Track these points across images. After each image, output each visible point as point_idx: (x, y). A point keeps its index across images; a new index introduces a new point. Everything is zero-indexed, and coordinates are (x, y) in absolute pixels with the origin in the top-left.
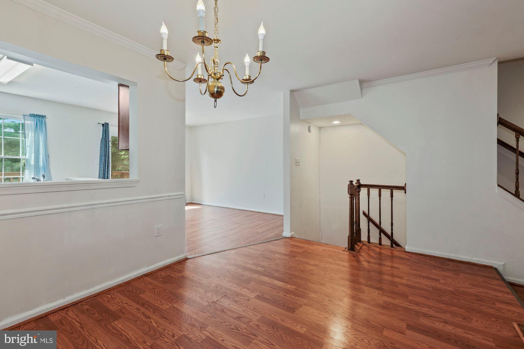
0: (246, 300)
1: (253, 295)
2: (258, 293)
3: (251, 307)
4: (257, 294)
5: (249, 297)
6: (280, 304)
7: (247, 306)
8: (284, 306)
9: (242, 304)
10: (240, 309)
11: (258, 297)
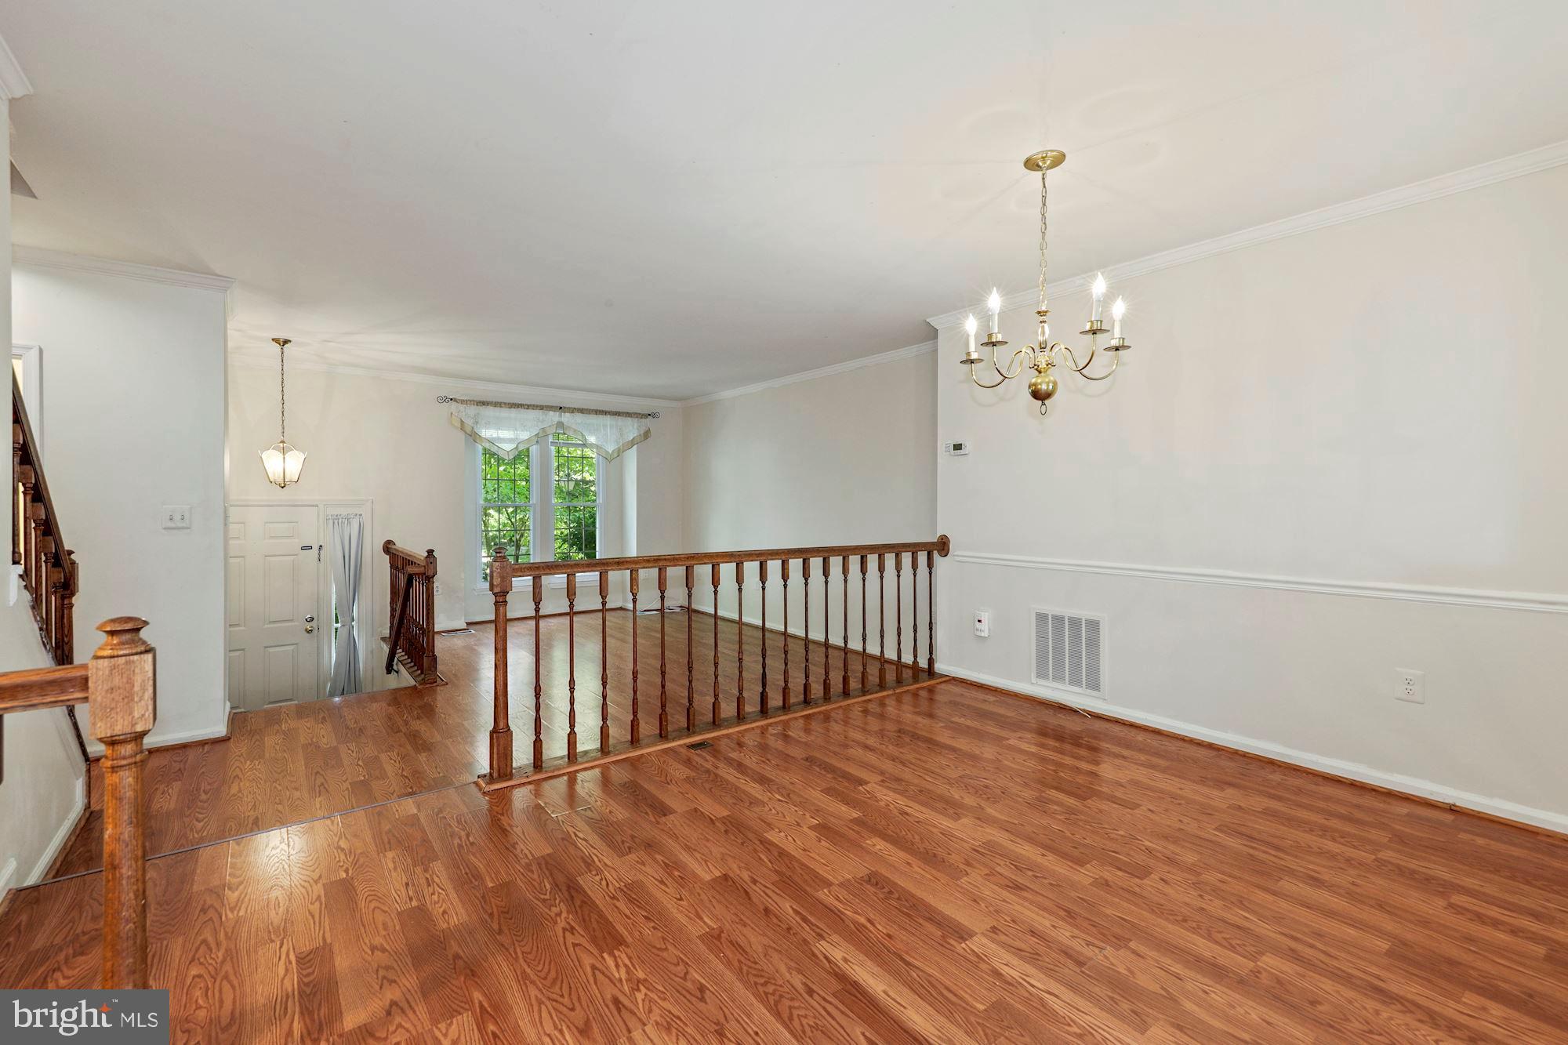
0: (1002, 932)
1: (979, 943)
2: (961, 947)
3: (986, 907)
4: (963, 945)
5: (993, 941)
6: (899, 899)
7: (996, 911)
8: (890, 892)
9: (1013, 921)
10: (1018, 908)
11: (963, 934)
